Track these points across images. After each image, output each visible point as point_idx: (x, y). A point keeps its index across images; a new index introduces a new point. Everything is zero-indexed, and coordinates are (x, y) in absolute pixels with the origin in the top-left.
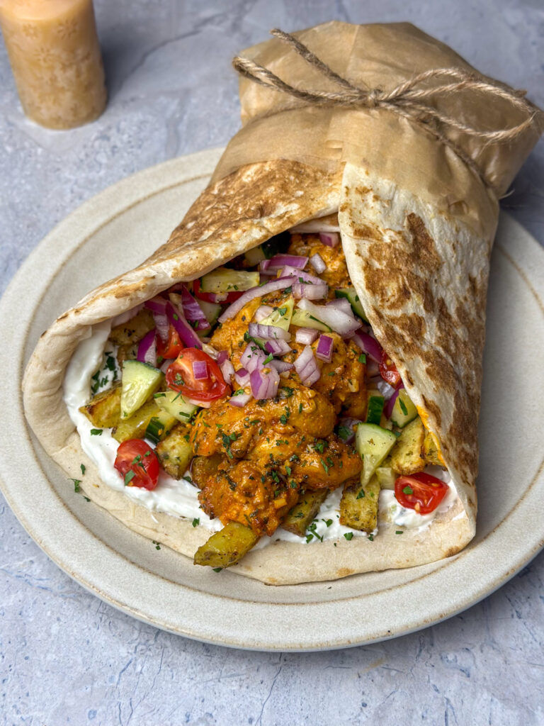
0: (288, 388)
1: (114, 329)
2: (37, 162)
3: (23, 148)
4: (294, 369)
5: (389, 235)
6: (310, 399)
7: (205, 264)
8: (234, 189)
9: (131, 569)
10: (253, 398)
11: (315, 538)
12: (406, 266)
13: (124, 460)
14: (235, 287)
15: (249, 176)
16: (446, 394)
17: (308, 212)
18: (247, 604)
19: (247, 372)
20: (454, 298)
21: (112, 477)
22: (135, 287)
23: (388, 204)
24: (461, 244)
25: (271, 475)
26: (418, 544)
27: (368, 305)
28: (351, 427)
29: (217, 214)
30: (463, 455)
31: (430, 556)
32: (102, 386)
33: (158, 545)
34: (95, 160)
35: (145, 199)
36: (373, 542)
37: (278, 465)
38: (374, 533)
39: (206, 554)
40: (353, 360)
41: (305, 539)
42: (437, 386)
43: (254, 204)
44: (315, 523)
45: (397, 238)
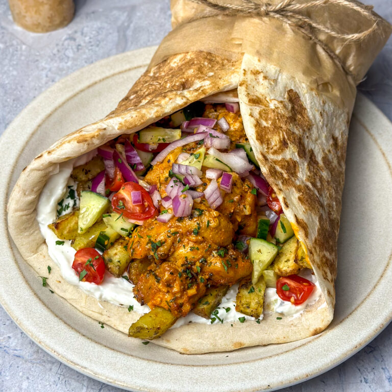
0: (199, 209)
1: (75, 168)
2: (21, 55)
3: (12, 45)
4: (204, 196)
5: (274, 103)
6: (215, 217)
7: (142, 121)
8: (164, 72)
9: (82, 340)
10: (174, 216)
11: (217, 320)
12: (286, 125)
13: (80, 262)
14: (163, 139)
15: (175, 62)
16: (313, 215)
17: (217, 86)
18: (166, 366)
19: (171, 198)
20: (321, 150)
21: (72, 276)
22: (92, 135)
23: (274, 82)
24: (326, 112)
25: (186, 272)
26: (292, 326)
27: (257, 151)
28: (245, 242)
29: (152, 88)
30: (324, 260)
31: (300, 335)
32: (65, 210)
33: (103, 325)
34: (64, 54)
35: (100, 81)
36: (260, 324)
37: (191, 265)
38: (261, 318)
39: (138, 328)
40: (247, 192)
41: (210, 320)
42: (306, 209)
43: (178, 81)
44: (217, 309)
45: (280, 106)
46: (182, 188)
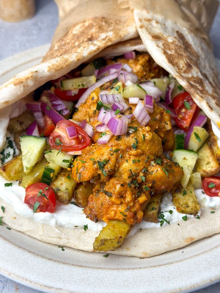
0: (134, 127)
1: (11, 120)
4: (133, 117)
5: (170, 39)
6: (148, 131)
7: (67, 64)
8: (69, 39)
9: (50, 263)
10: (113, 136)
11: (165, 223)
12: (184, 53)
13: (31, 196)
15: (76, 30)
17: (119, 36)
18: (135, 270)
19: (104, 124)
21: (26, 210)
22: (26, 77)
23: (164, 26)
25: (133, 182)
32: (7, 158)
33: (62, 247)
36: (200, 220)
37: (136, 176)
38: (199, 215)
39: (102, 241)
40: (163, 113)
41: (159, 224)
43: (85, 38)
44: (162, 214)
45: (175, 40)
46: (113, 113)
